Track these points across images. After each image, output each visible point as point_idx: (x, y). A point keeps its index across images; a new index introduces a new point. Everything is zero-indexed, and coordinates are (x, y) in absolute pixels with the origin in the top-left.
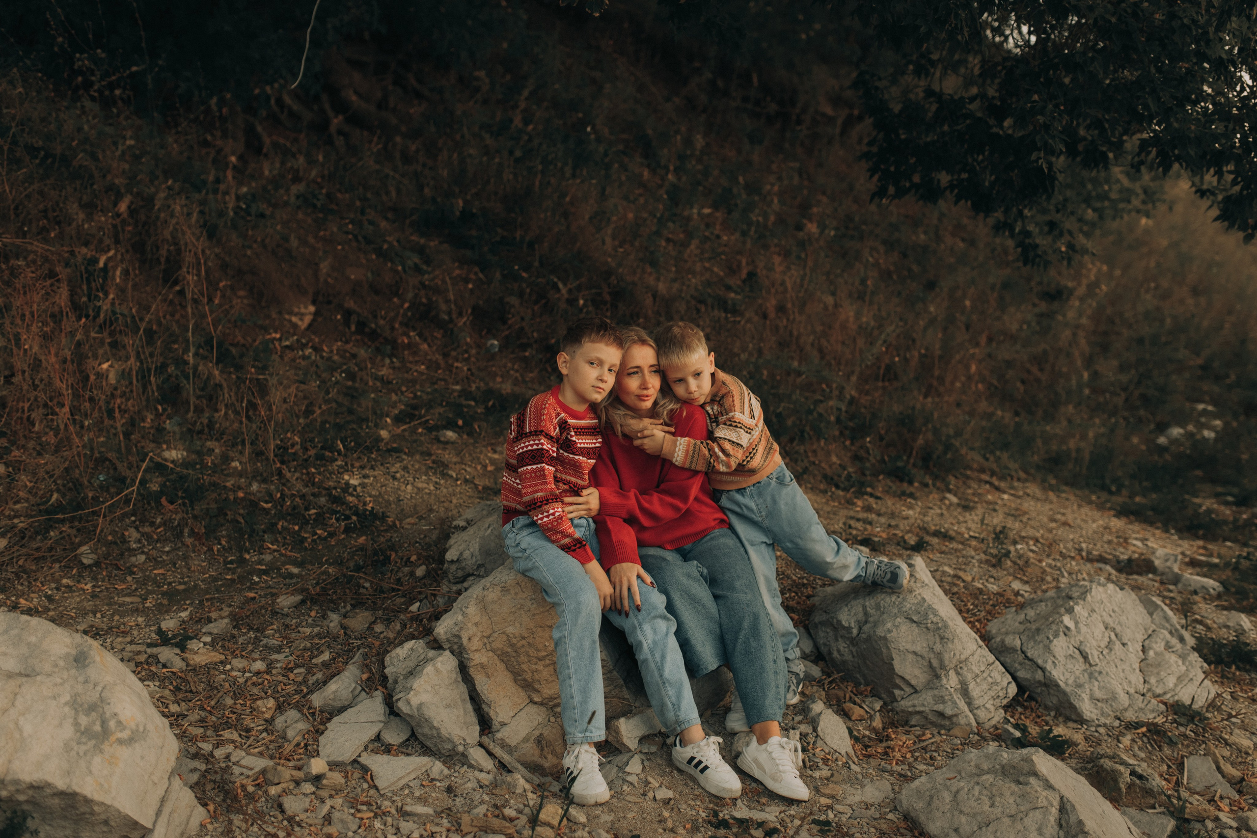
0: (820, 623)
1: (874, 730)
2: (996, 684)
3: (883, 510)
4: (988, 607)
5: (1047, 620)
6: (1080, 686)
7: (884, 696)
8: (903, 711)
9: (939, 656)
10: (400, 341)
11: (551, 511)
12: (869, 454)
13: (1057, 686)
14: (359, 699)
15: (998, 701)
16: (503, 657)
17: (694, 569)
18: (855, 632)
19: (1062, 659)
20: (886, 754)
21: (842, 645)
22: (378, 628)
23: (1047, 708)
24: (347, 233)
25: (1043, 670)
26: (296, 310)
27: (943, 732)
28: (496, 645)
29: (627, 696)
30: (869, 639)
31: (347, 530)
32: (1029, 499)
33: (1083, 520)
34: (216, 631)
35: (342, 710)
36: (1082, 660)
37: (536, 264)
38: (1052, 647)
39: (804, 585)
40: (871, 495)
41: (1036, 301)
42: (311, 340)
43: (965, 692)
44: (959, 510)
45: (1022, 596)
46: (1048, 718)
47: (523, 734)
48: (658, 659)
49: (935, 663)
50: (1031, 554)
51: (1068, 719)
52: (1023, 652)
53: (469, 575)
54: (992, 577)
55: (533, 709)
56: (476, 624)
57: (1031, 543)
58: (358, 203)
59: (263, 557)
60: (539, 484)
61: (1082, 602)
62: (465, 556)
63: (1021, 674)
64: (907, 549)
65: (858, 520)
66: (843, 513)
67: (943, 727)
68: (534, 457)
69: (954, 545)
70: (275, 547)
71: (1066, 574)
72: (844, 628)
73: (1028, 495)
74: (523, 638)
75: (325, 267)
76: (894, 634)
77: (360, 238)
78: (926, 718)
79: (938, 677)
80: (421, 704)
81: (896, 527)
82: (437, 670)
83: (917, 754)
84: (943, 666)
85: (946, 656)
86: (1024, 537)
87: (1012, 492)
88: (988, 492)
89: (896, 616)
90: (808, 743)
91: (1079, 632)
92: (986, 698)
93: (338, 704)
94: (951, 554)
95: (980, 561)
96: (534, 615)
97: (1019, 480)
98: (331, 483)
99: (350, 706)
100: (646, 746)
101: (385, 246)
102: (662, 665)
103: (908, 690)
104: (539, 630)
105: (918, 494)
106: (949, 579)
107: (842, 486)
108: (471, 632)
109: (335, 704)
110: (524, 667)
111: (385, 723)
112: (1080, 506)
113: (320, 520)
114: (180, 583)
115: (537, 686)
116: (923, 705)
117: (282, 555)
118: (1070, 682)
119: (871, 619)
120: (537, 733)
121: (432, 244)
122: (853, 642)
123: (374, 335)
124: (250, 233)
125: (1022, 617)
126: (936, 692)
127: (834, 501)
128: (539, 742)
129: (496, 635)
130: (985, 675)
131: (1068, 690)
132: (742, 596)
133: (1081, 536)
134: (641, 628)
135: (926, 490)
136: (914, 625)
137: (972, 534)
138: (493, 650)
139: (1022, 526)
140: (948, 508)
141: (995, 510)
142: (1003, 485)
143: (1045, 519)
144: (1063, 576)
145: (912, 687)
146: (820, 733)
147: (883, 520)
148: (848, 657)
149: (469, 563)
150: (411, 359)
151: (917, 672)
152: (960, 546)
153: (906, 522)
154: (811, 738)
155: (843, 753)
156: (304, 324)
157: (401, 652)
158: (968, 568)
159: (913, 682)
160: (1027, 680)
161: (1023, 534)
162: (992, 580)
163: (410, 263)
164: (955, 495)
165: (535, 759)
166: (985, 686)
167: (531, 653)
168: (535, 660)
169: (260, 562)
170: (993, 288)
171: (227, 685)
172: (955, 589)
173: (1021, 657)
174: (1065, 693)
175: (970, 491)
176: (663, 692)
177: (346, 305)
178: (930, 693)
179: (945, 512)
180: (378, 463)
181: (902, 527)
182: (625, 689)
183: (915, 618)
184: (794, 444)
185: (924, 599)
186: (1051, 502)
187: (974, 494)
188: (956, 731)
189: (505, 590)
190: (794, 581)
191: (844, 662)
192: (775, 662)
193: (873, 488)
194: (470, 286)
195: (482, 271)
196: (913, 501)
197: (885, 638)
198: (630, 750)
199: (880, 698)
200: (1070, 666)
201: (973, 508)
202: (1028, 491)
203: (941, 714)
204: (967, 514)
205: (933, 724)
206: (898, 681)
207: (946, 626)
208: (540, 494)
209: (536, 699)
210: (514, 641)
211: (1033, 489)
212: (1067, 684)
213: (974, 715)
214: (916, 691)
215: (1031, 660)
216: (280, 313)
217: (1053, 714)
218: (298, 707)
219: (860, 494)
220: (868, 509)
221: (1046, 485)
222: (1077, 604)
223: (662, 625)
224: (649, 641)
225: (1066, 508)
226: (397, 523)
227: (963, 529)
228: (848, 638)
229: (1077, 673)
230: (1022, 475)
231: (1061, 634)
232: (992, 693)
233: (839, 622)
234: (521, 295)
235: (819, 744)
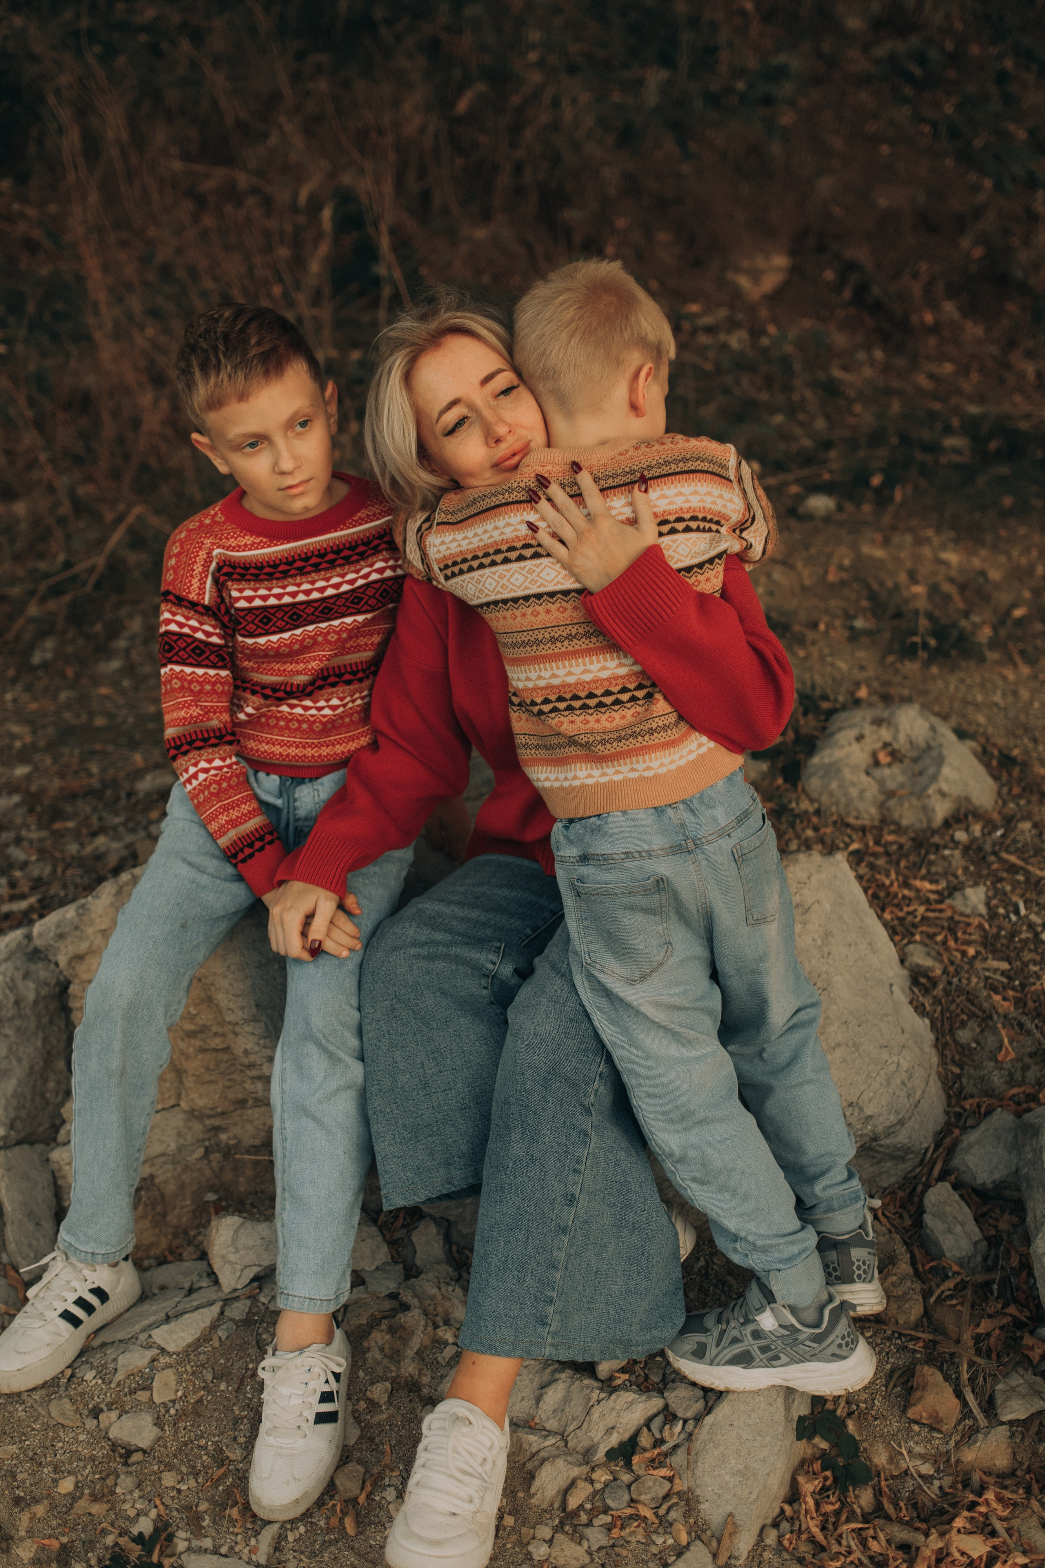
102: (290, 1152)
146: (701, 1434)
176: (278, 1209)
198: (221, 1288)
224: (286, 1087)
235: (679, 1459)
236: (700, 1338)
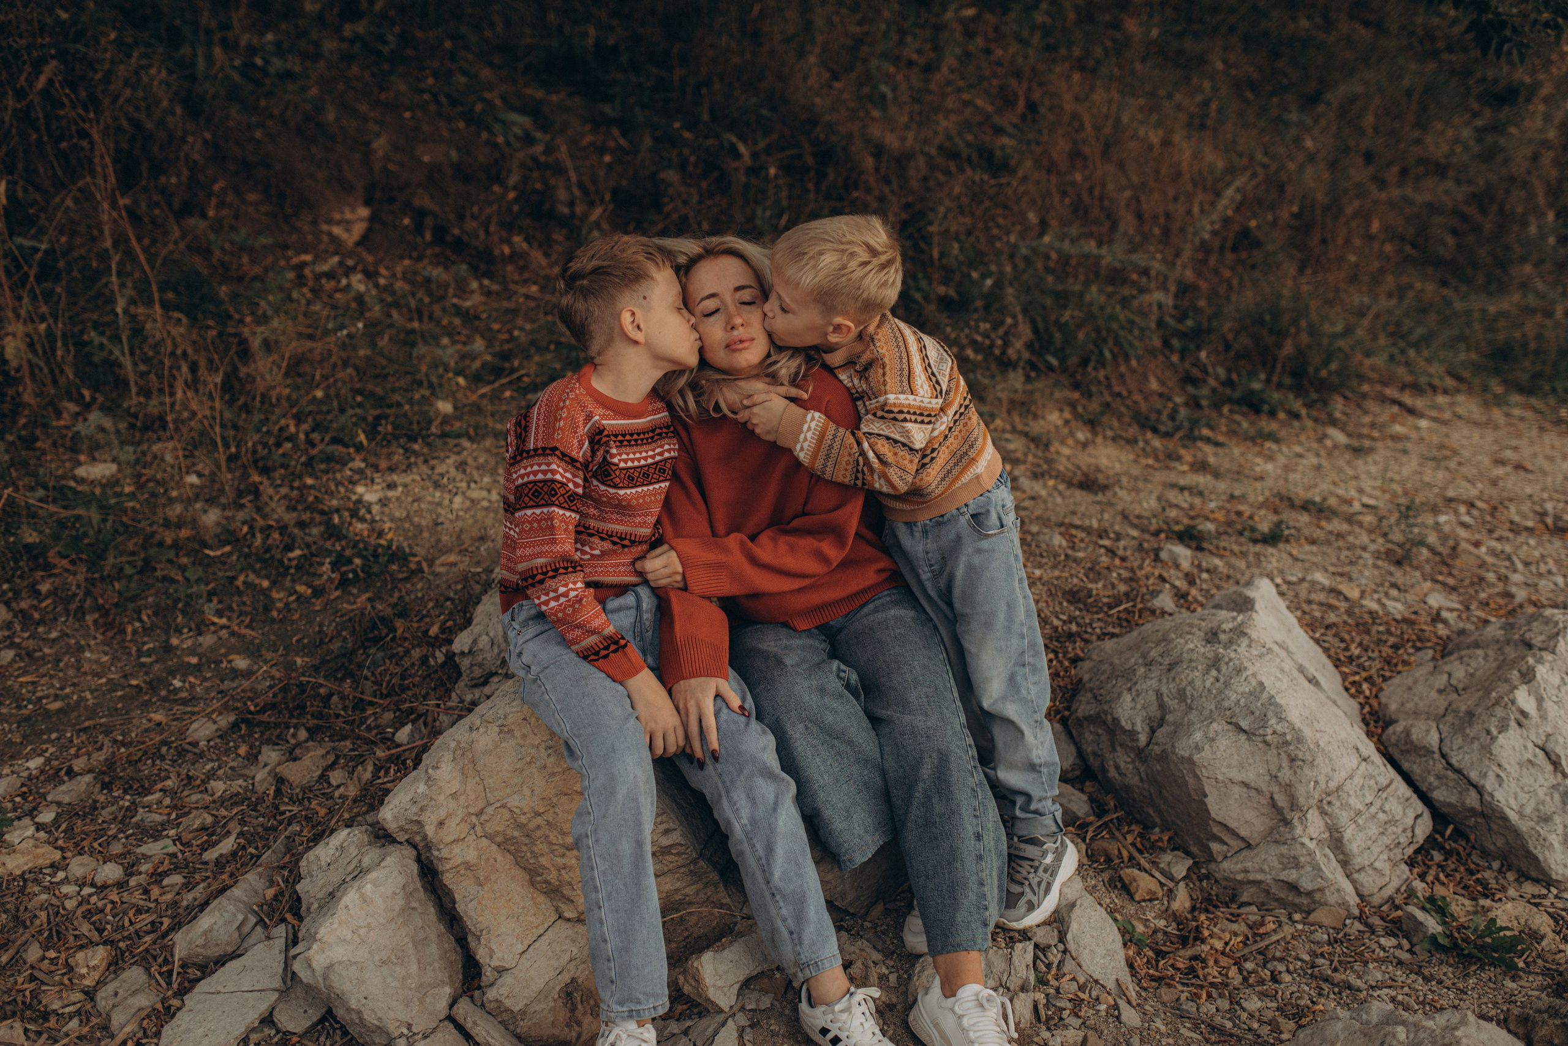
0: (1086, 718)
1: (1175, 917)
2: (1393, 822)
3: (1226, 464)
4: (1387, 651)
5: (1488, 692)
6: (1546, 819)
7: (1195, 849)
8: (1227, 879)
9: (1288, 788)
10: (497, 252)
11: (562, 590)
12: (1207, 373)
13: (1505, 818)
14: (251, 940)
15: (1398, 851)
16: (506, 844)
17: (832, 677)
18: (1143, 739)
19: (1512, 768)
20: (1191, 970)
21: (1123, 759)
22: (336, 777)
23: (1485, 854)
24: (422, 91)
25: (1479, 790)
26: (337, 216)
27: (1297, 917)
28: (490, 828)
29: (727, 900)
30: (1164, 757)
31: (344, 583)
32: (1459, 423)
33: (1547, 457)
34: (66, 799)
35: (221, 961)
36: (1549, 768)
37: (706, 117)
38: (1495, 749)
39: (1071, 636)
40: (1208, 440)
41: (1475, 106)
42: (361, 260)
43: (1336, 843)
44: (1347, 456)
45: (1445, 622)
46: (1487, 874)
47: (538, 984)
48: (761, 853)
49: (1282, 801)
50: (1463, 533)
51: (1523, 876)
52: (1444, 756)
53: (492, 674)
54: (1394, 585)
55: (563, 930)
56: (454, 796)
57: (1462, 509)
58: (448, 44)
59: (201, 639)
60: (542, 543)
61: (1548, 657)
62: (480, 645)
63: (1439, 795)
64: (1255, 541)
65: (1182, 489)
66: (1160, 476)
67: (1298, 908)
68: (537, 494)
69: (1337, 525)
70: (224, 621)
71: (1520, 566)
72: (1125, 731)
73: (1460, 417)
74: (538, 814)
75: (380, 145)
76: (1206, 754)
77: (443, 99)
78: (1267, 892)
79: (1287, 823)
80: (331, 966)
81: (1243, 498)
82: (364, 899)
83: (1249, 966)
84: (1294, 805)
85: (1301, 791)
86: (1451, 500)
87: (1434, 413)
88: (1394, 419)
89: (1211, 719)
90: (1049, 966)
91: (1543, 717)
92: (1376, 849)
93: (214, 952)
94: (1328, 543)
95: (1377, 555)
96: (553, 774)
97: (1445, 392)
98: (335, 502)
99: (234, 956)
100: (754, 996)
101: (479, 108)
102: (769, 864)
103: (1235, 844)
104: (564, 799)
105: (1283, 433)
106: (1321, 597)
107: (1163, 428)
108: (442, 813)
109: (209, 953)
110: (544, 861)
111: (281, 992)
112: (1542, 429)
113: (306, 567)
114: (56, 697)
115: (567, 892)
116: (1262, 871)
117: (233, 634)
118: (1528, 810)
119: (1170, 718)
120: (566, 978)
121: (554, 98)
122: (1140, 754)
123: (459, 246)
124: (263, 103)
125: (1441, 681)
126: (1284, 849)
127: (1147, 456)
128: (569, 995)
129: (490, 810)
130: (1373, 810)
131: (1524, 826)
132: (919, 721)
133: (1544, 489)
134: (729, 798)
135: (1296, 424)
136: (1243, 737)
137: (1366, 500)
138: (490, 837)
139: (1448, 476)
140: (1330, 454)
141: (1405, 452)
142: (1419, 403)
143: (1487, 461)
144: (1515, 571)
145: (1243, 839)
146: (1072, 946)
147: (1222, 486)
148: (1133, 780)
149: (488, 655)
150: (516, 277)
151: (1249, 815)
152: (1345, 527)
153: (1258, 485)
154: (1054, 956)
155: (1111, 985)
156: (350, 237)
157: (325, 852)
158: (1354, 571)
159: (1243, 832)
160: (1450, 805)
161: (1450, 493)
162: (1394, 592)
163: (517, 130)
164: (1343, 429)
165: (556, 1032)
166: (1373, 830)
167: (552, 838)
168: (562, 851)
169: (192, 652)
170: (1409, 93)
171: (43, 915)
172: (1332, 618)
173: (1440, 765)
174: (1517, 833)
175: (1367, 419)
176: (773, 911)
177: (417, 202)
178: (1274, 850)
179: (1324, 462)
180: (421, 459)
181: (1251, 499)
182: (721, 888)
183: (1244, 724)
184: (1090, 369)
185: (1261, 684)
186: (1496, 427)
187: (1373, 425)
188: (1318, 916)
189: (505, 731)
190: (1055, 628)
191: (1127, 788)
192: (978, 837)
193: (1211, 428)
194: (607, 159)
195: (624, 135)
196: (1274, 447)
197: (1190, 761)
198: (721, 1011)
199: (1188, 853)
200: (1527, 780)
201: (1371, 450)
202: (1460, 410)
203: (1293, 887)
204: (1360, 463)
205: (1282, 903)
206: (1215, 830)
207: (1300, 740)
208: (541, 561)
209: (567, 915)
210: (523, 819)
211: (1468, 406)
212: (1521, 814)
213: (1354, 882)
214: (1249, 846)
215: (1458, 771)
216: (315, 223)
217: (1496, 865)
218: (145, 961)
219: (1191, 438)
220: (1201, 466)
221: (1489, 396)
222: (1540, 661)
223: (766, 790)
224: (744, 821)
225: (1519, 436)
226: (424, 565)
227: (1353, 493)
228: (1132, 749)
229: (1541, 792)
230: (1449, 382)
231: (1513, 724)
232: (1386, 840)
233: (1116, 721)
234: (683, 167)
235: (1069, 965)
236: (1024, 900)
